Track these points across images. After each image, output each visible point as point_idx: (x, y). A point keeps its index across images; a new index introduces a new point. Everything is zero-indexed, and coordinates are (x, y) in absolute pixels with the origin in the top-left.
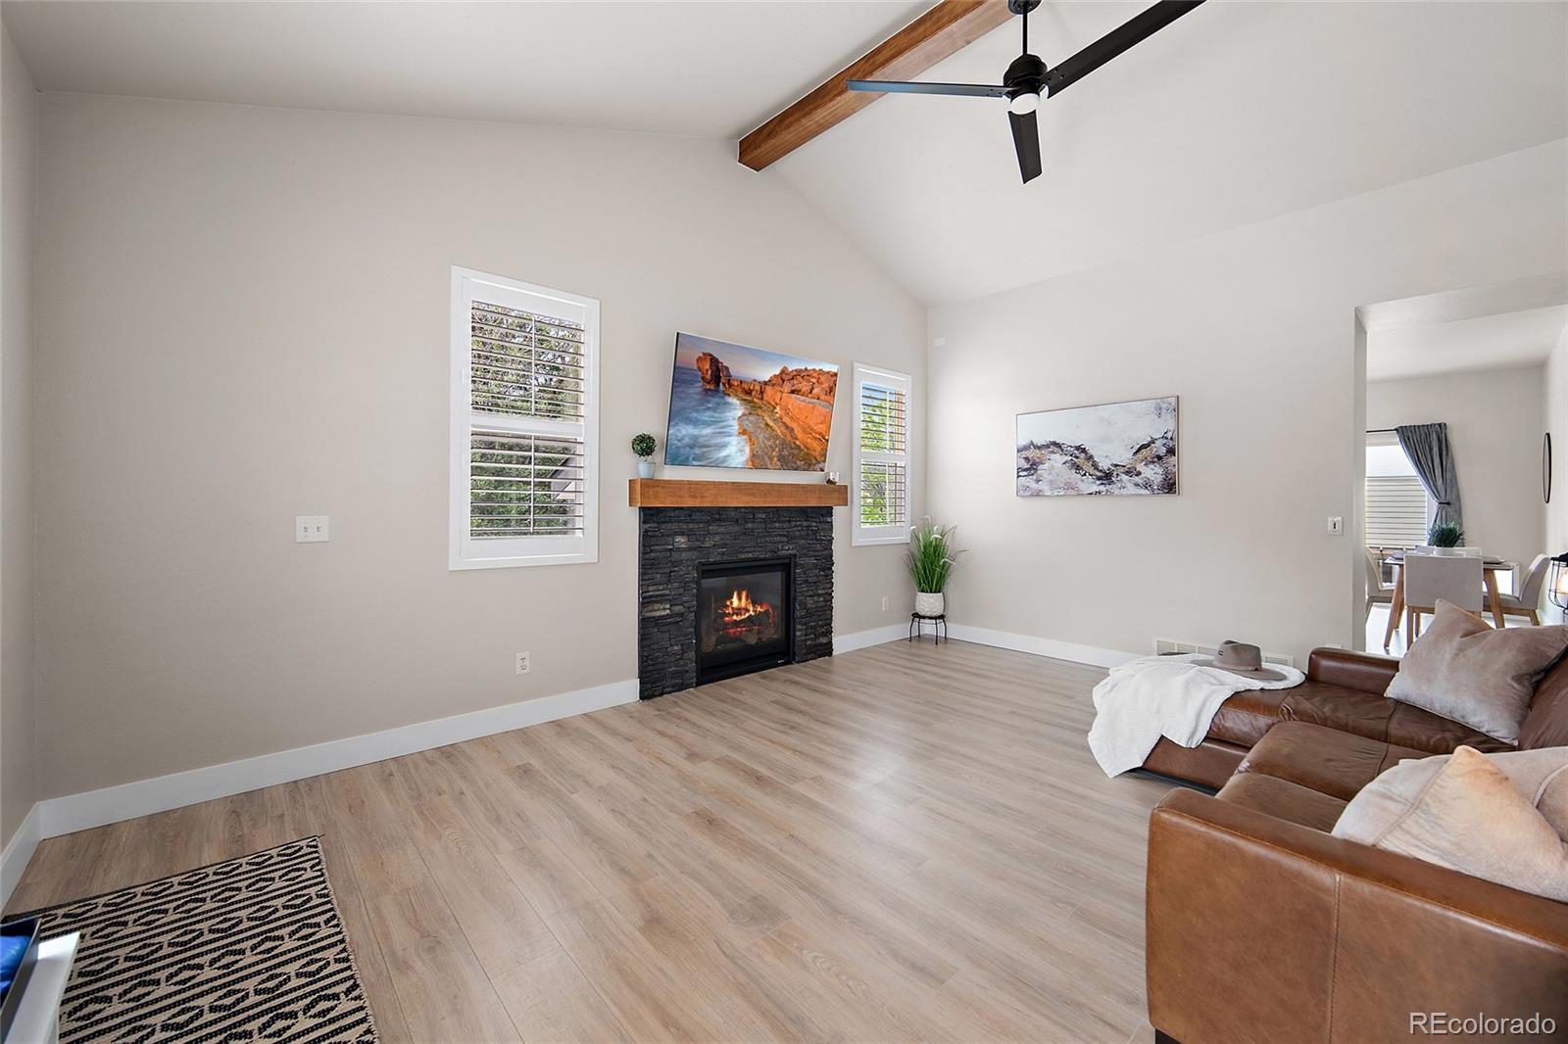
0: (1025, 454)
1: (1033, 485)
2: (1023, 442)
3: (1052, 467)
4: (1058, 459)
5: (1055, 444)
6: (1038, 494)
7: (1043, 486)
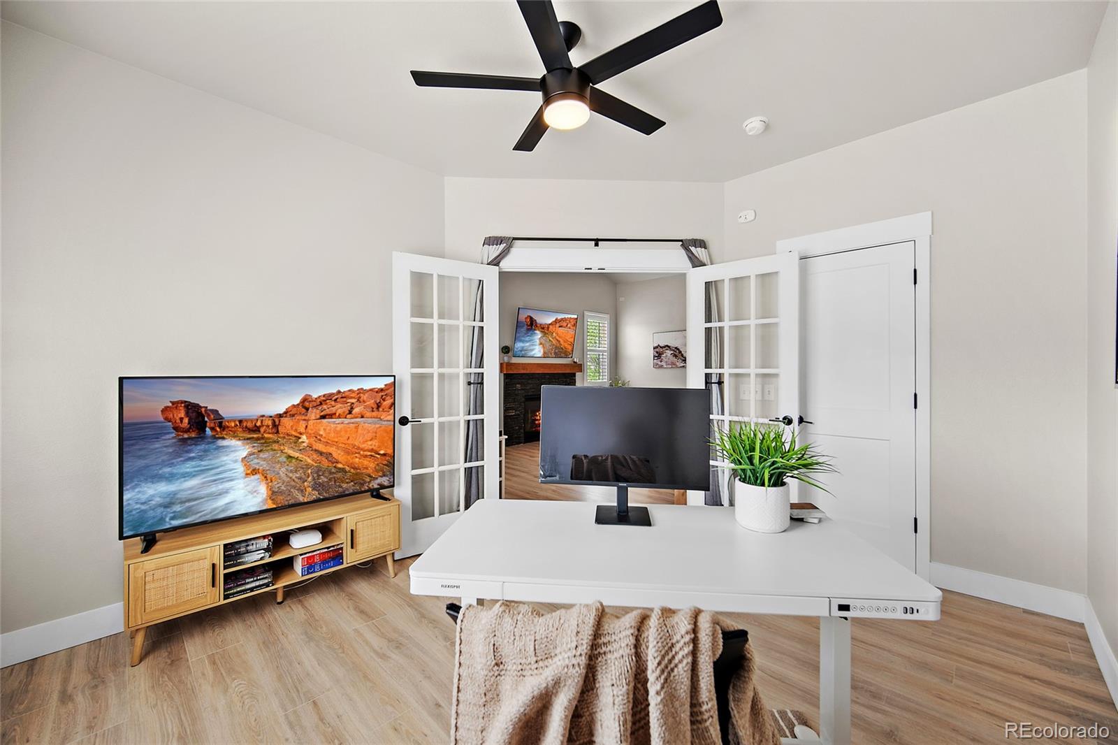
0: (657, 350)
1: (659, 363)
2: (656, 345)
3: (667, 356)
4: (669, 353)
5: (667, 346)
6: (661, 367)
7: (663, 363)
